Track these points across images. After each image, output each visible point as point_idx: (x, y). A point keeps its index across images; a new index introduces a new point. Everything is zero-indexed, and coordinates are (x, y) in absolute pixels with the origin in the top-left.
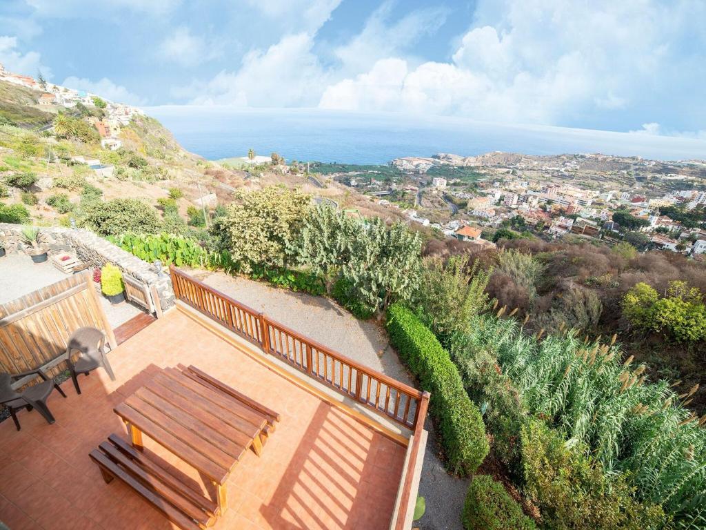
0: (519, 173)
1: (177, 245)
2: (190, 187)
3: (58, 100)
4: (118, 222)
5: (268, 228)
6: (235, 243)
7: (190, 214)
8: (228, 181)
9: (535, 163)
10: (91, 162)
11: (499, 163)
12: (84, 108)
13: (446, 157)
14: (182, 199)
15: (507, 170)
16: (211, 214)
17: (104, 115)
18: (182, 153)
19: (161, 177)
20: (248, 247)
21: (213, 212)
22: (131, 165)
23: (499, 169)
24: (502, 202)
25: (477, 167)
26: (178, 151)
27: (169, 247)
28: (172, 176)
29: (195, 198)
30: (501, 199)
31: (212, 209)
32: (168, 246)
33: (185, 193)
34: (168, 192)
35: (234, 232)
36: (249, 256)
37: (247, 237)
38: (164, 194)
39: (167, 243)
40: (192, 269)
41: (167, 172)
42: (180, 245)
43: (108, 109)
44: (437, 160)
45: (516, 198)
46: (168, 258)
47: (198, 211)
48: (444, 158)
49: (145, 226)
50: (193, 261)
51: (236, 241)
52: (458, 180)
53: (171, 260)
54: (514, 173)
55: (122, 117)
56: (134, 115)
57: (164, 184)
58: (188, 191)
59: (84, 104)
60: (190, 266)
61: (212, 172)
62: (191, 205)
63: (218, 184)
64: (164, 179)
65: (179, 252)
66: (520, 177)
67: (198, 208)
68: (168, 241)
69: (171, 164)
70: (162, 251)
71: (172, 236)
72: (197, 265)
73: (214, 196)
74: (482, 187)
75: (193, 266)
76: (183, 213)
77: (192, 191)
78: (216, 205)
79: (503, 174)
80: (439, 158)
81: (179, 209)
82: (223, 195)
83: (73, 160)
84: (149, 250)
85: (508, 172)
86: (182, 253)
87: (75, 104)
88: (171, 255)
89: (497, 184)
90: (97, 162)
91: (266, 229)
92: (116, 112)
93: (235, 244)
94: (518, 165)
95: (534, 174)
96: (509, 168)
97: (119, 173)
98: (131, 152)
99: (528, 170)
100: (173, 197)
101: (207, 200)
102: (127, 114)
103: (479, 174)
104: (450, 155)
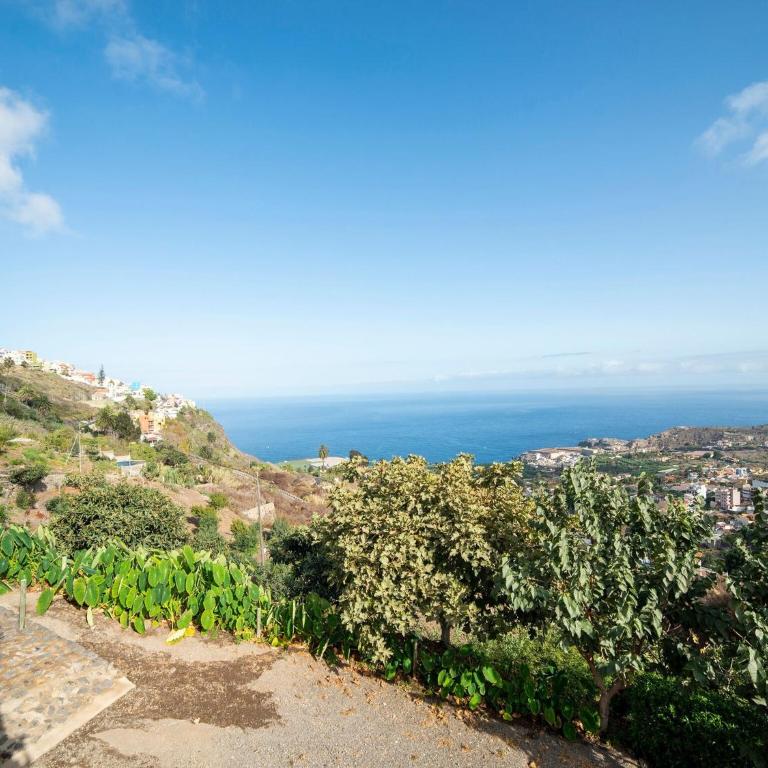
0: (726, 456)
1: (208, 578)
2: (239, 492)
3: (109, 395)
4: (111, 526)
5: (432, 539)
6: (351, 577)
7: (234, 530)
8: (291, 488)
9: (750, 438)
10: (120, 459)
11: (687, 444)
12: (133, 401)
13: (601, 444)
14: (226, 509)
15: (702, 453)
16: (264, 533)
17: (151, 408)
18: (232, 453)
19: (201, 480)
20: (385, 587)
21: (268, 530)
22: (167, 462)
23: (689, 453)
24: (712, 503)
25: (654, 454)
26: (228, 451)
27: (190, 582)
28: (217, 478)
29: (244, 508)
30: (710, 498)
31: (268, 526)
32: (191, 578)
33: (231, 500)
34: (208, 498)
35: (348, 548)
36: (388, 615)
37: (385, 561)
38: (202, 501)
39: (188, 571)
40: (234, 640)
41: (210, 472)
42: (217, 577)
43: (158, 402)
44: (587, 448)
45: (737, 495)
46: (184, 607)
47: (247, 528)
48: (596, 444)
49: (157, 537)
50: (240, 620)
51: (354, 570)
52: (628, 476)
53: (190, 613)
54: (717, 456)
55: (170, 410)
56: (184, 407)
57: (204, 488)
58: (235, 498)
59: (134, 397)
60: (231, 631)
61: (270, 475)
62: (236, 517)
63: (277, 491)
64: (206, 483)
65: (211, 594)
66: (730, 462)
67: (247, 523)
68: (193, 569)
69: (218, 463)
70: (174, 590)
71: (203, 556)
72: (248, 632)
73: (271, 506)
74: (670, 482)
75: (237, 633)
76: (224, 529)
77: (240, 498)
78: (272, 520)
79: (699, 459)
80: (589, 445)
81: (220, 523)
82: (283, 505)
83: (100, 455)
84: (148, 586)
85: (707, 456)
86: (217, 599)
87: (125, 397)
88: (192, 601)
89: (694, 476)
90: (128, 458)
91: (426, 542)
92: (165, 404)
93: (349, 581)
94: (720, 443)
95: (754, 455)
96: (705, 450)
97: (149, 470)
98: (171, 448)
99: (740, 449)
100: (214, 505)
101: (261, 513)
102: (176, 406)
103: (658, 463)
104: (606, 440)
